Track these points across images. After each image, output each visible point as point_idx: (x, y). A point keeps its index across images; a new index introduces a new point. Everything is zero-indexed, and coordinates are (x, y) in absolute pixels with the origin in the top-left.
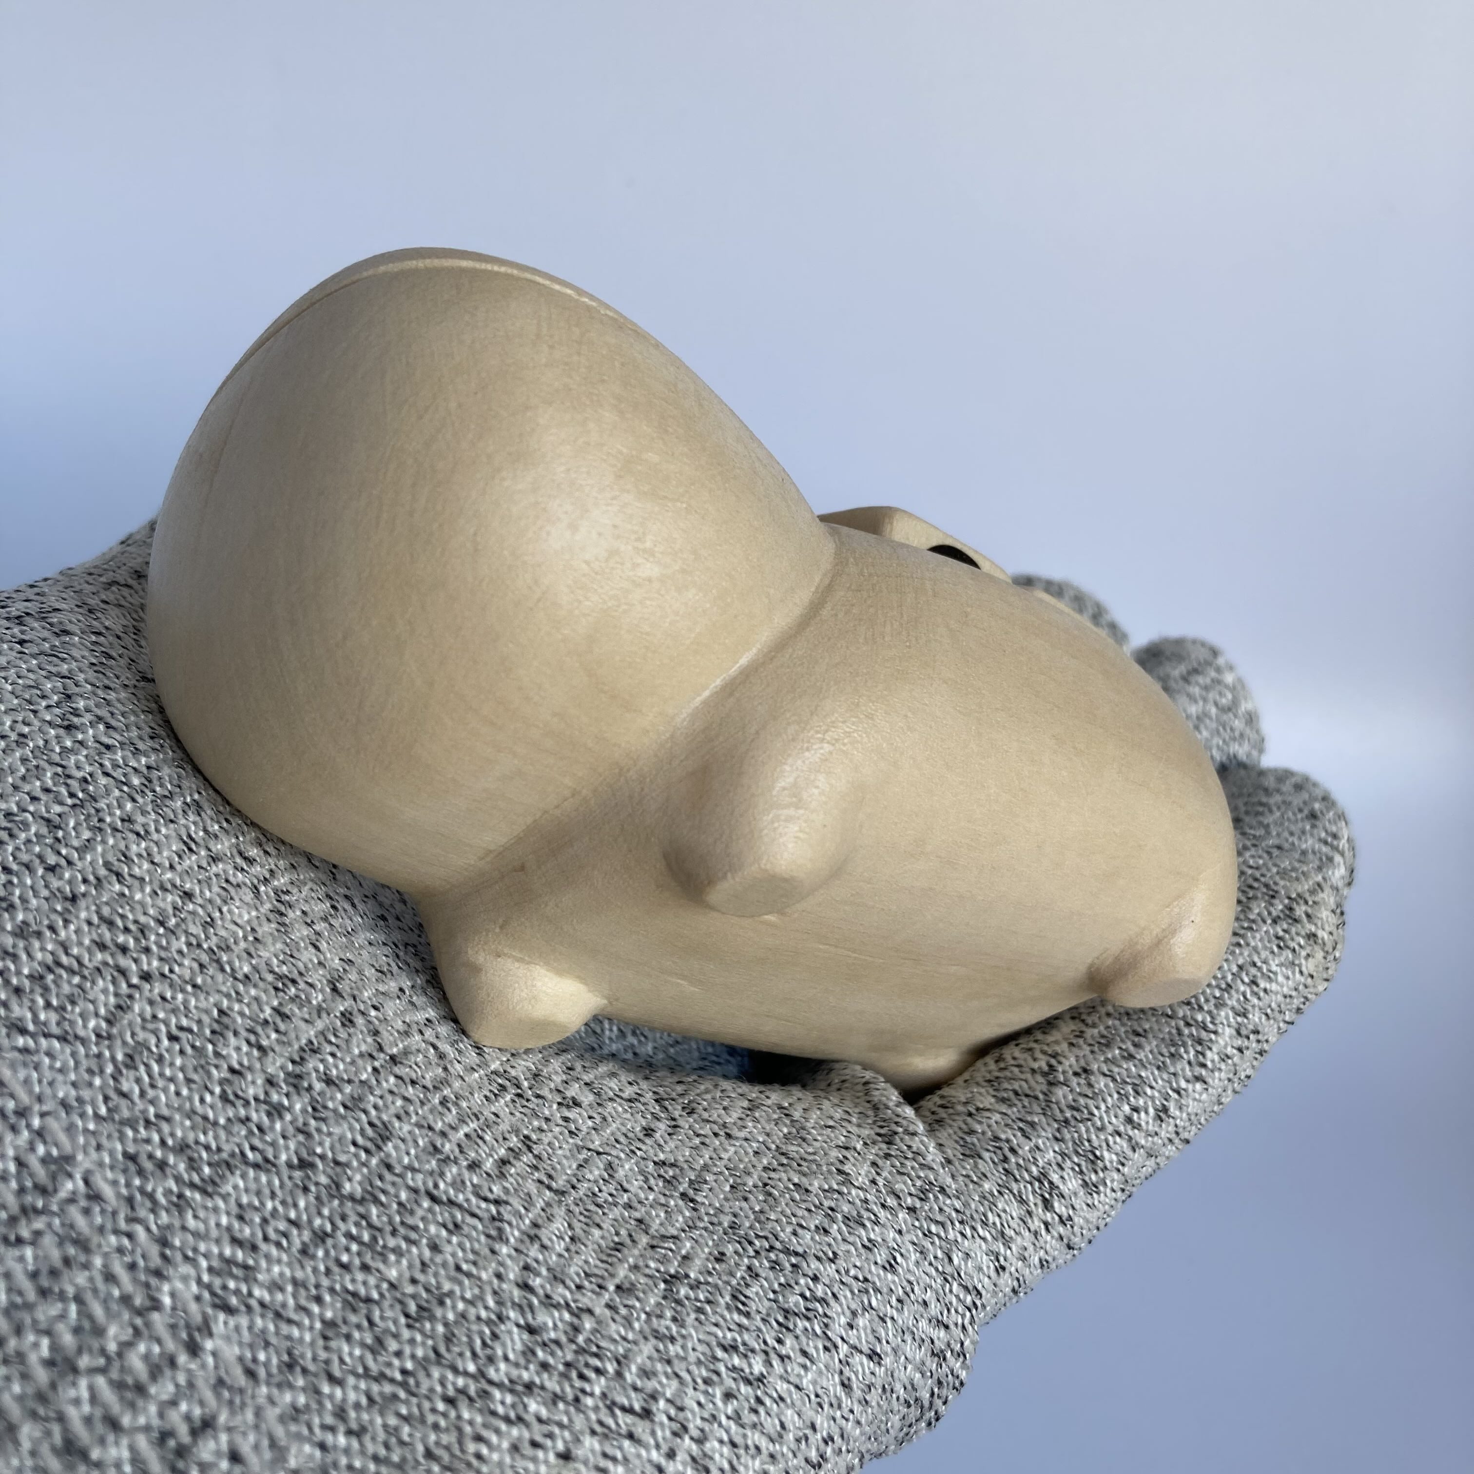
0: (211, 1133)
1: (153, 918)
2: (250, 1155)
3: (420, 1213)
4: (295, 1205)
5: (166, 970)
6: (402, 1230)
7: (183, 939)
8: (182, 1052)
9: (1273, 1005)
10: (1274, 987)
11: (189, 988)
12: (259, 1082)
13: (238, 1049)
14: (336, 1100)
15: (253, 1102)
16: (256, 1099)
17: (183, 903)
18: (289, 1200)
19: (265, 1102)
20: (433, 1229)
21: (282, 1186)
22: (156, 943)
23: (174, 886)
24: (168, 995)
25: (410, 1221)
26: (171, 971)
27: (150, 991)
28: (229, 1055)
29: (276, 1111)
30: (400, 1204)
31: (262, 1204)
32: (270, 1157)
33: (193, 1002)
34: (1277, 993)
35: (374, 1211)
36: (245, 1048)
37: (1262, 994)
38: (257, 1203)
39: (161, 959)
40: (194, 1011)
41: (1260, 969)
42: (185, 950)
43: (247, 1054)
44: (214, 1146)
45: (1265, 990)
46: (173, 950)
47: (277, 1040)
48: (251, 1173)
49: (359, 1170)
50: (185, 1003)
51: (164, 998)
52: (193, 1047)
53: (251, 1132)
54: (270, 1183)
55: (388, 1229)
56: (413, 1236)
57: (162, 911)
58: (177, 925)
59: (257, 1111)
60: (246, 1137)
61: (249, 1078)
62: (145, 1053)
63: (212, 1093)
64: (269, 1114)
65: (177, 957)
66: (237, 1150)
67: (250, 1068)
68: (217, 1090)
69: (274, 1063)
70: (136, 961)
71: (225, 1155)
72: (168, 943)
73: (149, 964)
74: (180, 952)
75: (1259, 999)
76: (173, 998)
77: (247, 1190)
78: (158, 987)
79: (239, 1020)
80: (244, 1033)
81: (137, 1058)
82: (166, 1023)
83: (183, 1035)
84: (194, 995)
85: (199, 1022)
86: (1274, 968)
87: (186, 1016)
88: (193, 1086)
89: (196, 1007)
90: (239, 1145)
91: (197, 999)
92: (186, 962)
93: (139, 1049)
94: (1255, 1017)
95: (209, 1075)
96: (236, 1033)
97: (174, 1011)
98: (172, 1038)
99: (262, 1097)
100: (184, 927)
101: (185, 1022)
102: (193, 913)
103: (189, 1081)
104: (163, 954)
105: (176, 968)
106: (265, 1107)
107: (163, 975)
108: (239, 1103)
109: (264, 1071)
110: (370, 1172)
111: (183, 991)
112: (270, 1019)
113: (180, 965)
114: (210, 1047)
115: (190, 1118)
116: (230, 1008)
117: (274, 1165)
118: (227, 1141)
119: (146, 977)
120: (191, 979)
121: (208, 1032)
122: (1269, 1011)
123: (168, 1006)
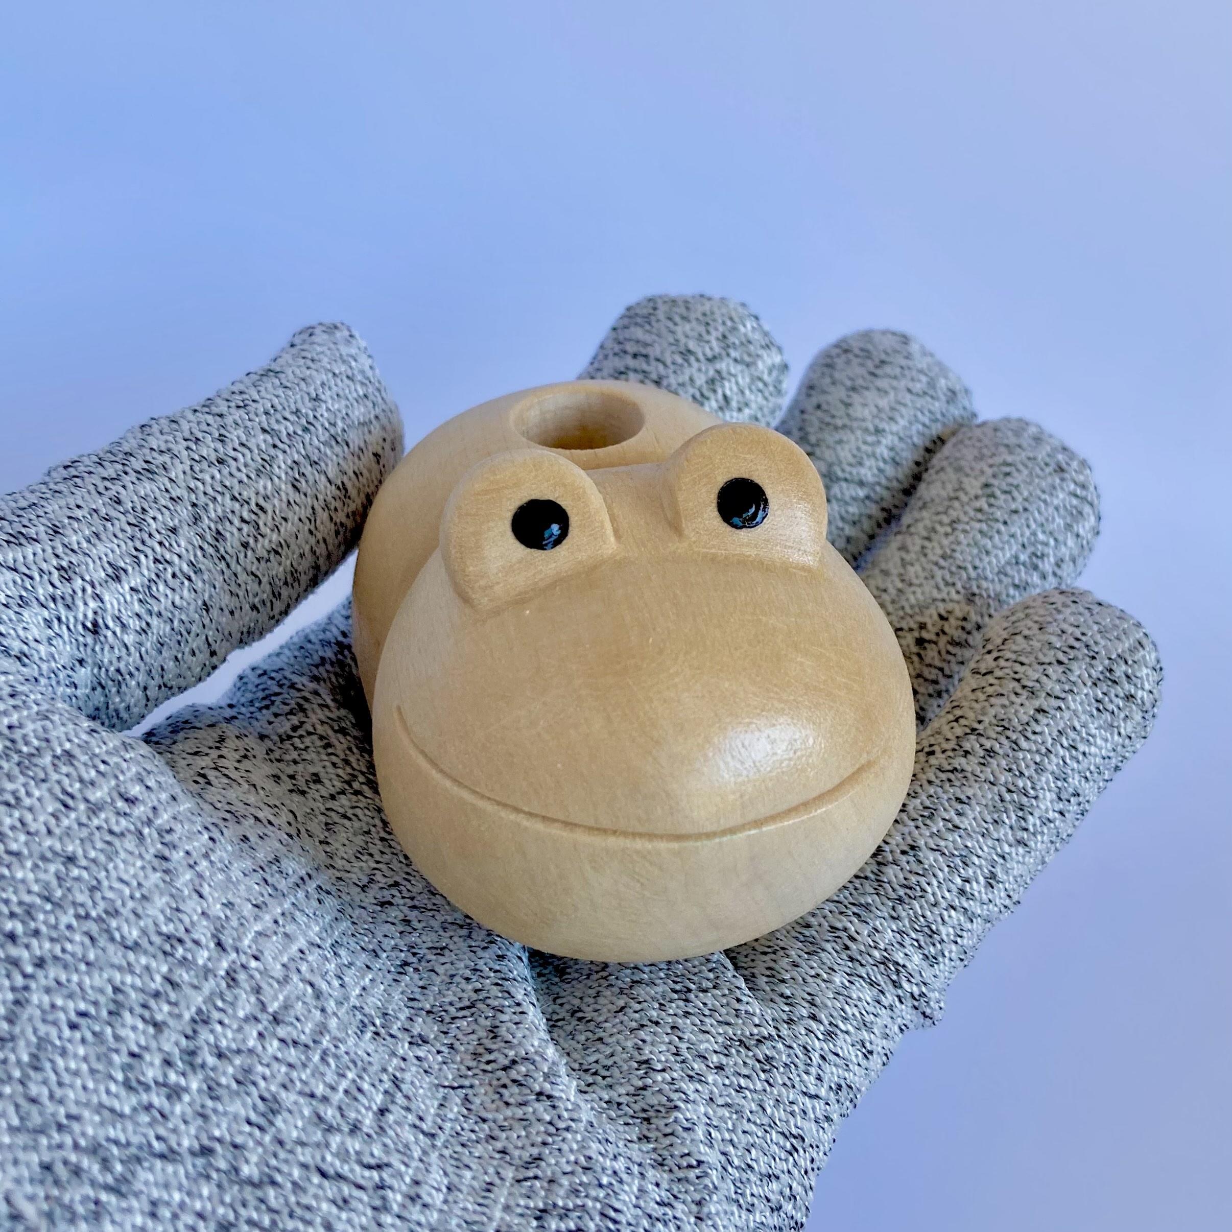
0: (119, 1126)
1: (39, 895)
2: (156, 1144)
3: (312, 1190)
4: (200, 1196)
5: (58, 950)
6: (299, 1211)
7: (71, 911)
8: (83, 1040)
9: (1092, 768)
10: (1093, 749)
11: (83, 967)
12: (157, 1061)
13: (134, 1028)
14: (227, 1074)
15: (153, 1085)
16: (156, 1083)
17: (67, 869)
18: (195, 1190)
19: (165, 1085)
20: (325, 1206)
21: (187, 1176)
22: (45, 923)
23: (55, 853)
24: (63, 978)
25: (305, 1200)
26: (64, 950)
27: (46, 977)
28: (128, 1036)
29: (175, 1093)
30: (294, 1184)
31: (170, 1196)
32: (175, 1146)
33: (87, 981)
34: (1095, 756)
35: (271, 1192)
36: (140, 1025)
37: (1081, 758)
38: (166, 1197)
39: (52, 940)
40: (90, 991)
41: (1079, 733)
42: (74, 923)
43: (144, 1032)
44: (123, 1141)
45: (1084, 754)
46: (62, 927)
47: (170, 1014)
48: (158, 1164)
49: (255, 1150)
50: (80, 985)
51: (58, 983)
52: (94, 1034)
53: (154, 1120)
54: (175, 1173)
55: (286, 1211)
56: (308, 1216)
57: (46, 885)
58: (64, 896)
59: (158, 1094)
60: (150, 1125)
61: (147, 1057)
62: (49, 1048)
63: (115, 1081)
64: (169, 1097)
65: (67, 933)
66: (144, 1141)
67: (146, 1048)
68: (120, 1077)
69: (168, 1040)
70: (27, 946)
71: (133, 1150)
72: (56, 918)
73: (40, 948)
74: (69, 927)
75: (1078, 762)
76: (68, 981)
77: (156, 1184)
78: (54, 971)
79: (133, 995)
80: (138, 1010)
81: (42, 1055)
82: (64, 1009)
83: (83, 1022)
84: (88, 973)
85: (95, 1003)
86: (1093, 731)
87: (84, 999)
88: (98, 1076)
89: (92, 987)
90: (145, 1135)
91: (91, 978)
92: (77, 938)
93: (43, 1045)
94: (1075, 781)
95: (110, 1063)
96: (131, 1011)
97: (71, 996)
98: (73, 1026)
99: (161, 1080)
100: (70, 897)
101: (82, 1006)
102: (78, 879)
103: (92, 1071)
104: (54, 934)
105: (69, 947)
106: (164, 1090)
107: (56, 958)
108: (140, 1089)
109: (160, 1050)
110: (265, 1151)
111: (77, 970)
112: (161, 989)
113: (71, 941)
114: (109, 1030)
115: (98, 1113)
116: (123, 983)
117: (179, 1154)
118: (135, 1132)
119: (40, 963)
120: (84, 956)
121: (104, 1013)
122: (1088, 774)
123: (65, 991)
